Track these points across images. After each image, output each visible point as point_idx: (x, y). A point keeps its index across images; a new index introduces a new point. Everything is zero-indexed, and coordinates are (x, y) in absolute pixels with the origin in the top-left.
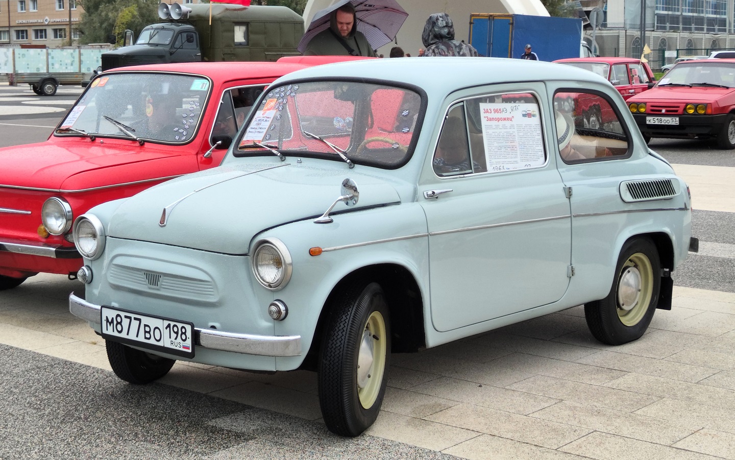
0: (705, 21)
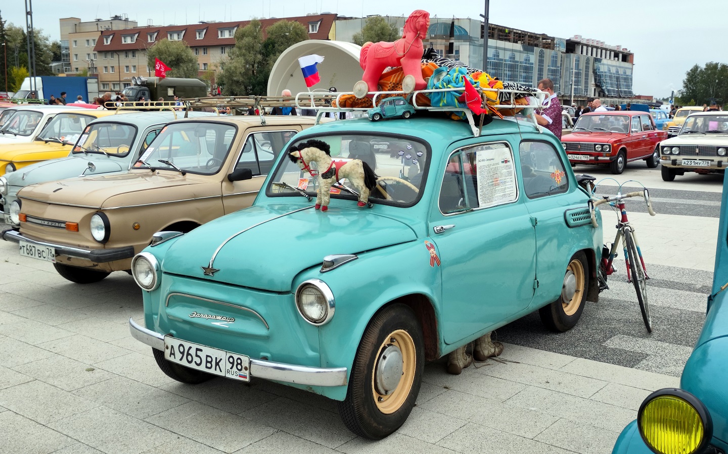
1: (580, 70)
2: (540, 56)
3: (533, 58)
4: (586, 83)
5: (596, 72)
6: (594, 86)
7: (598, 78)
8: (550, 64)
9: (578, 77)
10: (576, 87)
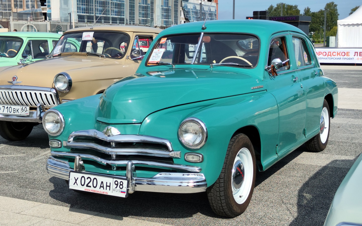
0: (111, 19)
1: (170, 7)
4: (176, 17)
5: (184, 9)
6: (184, 19)
7: (186, 13)
8: (141, 2)
9: (168, 13)
10: (167, 20)
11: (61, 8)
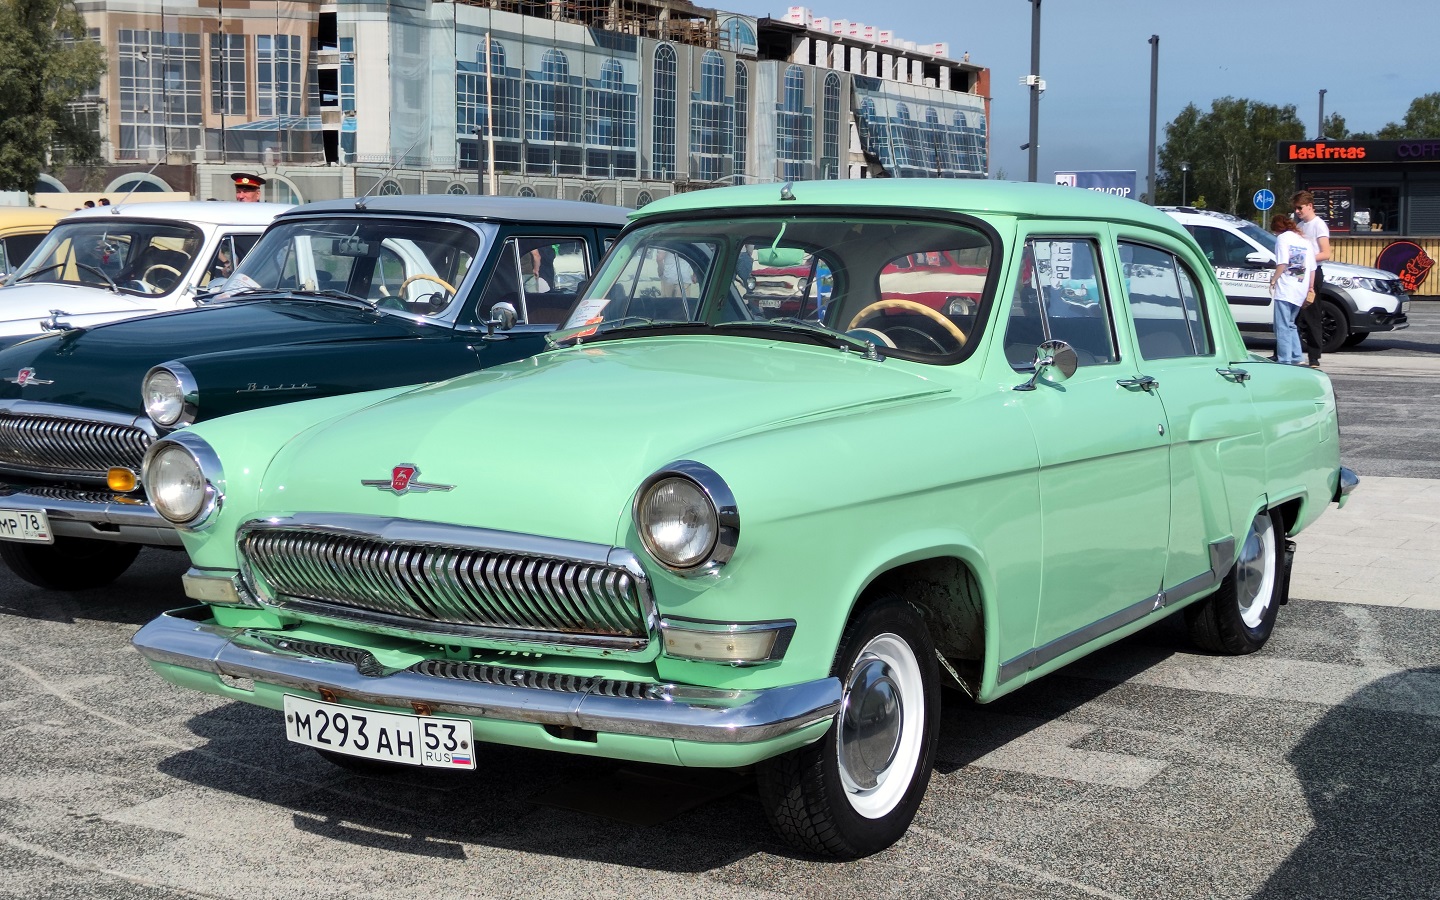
1: (809, 110)
2: (658, 65)
3: (636, 71)
4: (831, 151)
7: (869, 136)
8: (698, 90)
11: (393, 113)
